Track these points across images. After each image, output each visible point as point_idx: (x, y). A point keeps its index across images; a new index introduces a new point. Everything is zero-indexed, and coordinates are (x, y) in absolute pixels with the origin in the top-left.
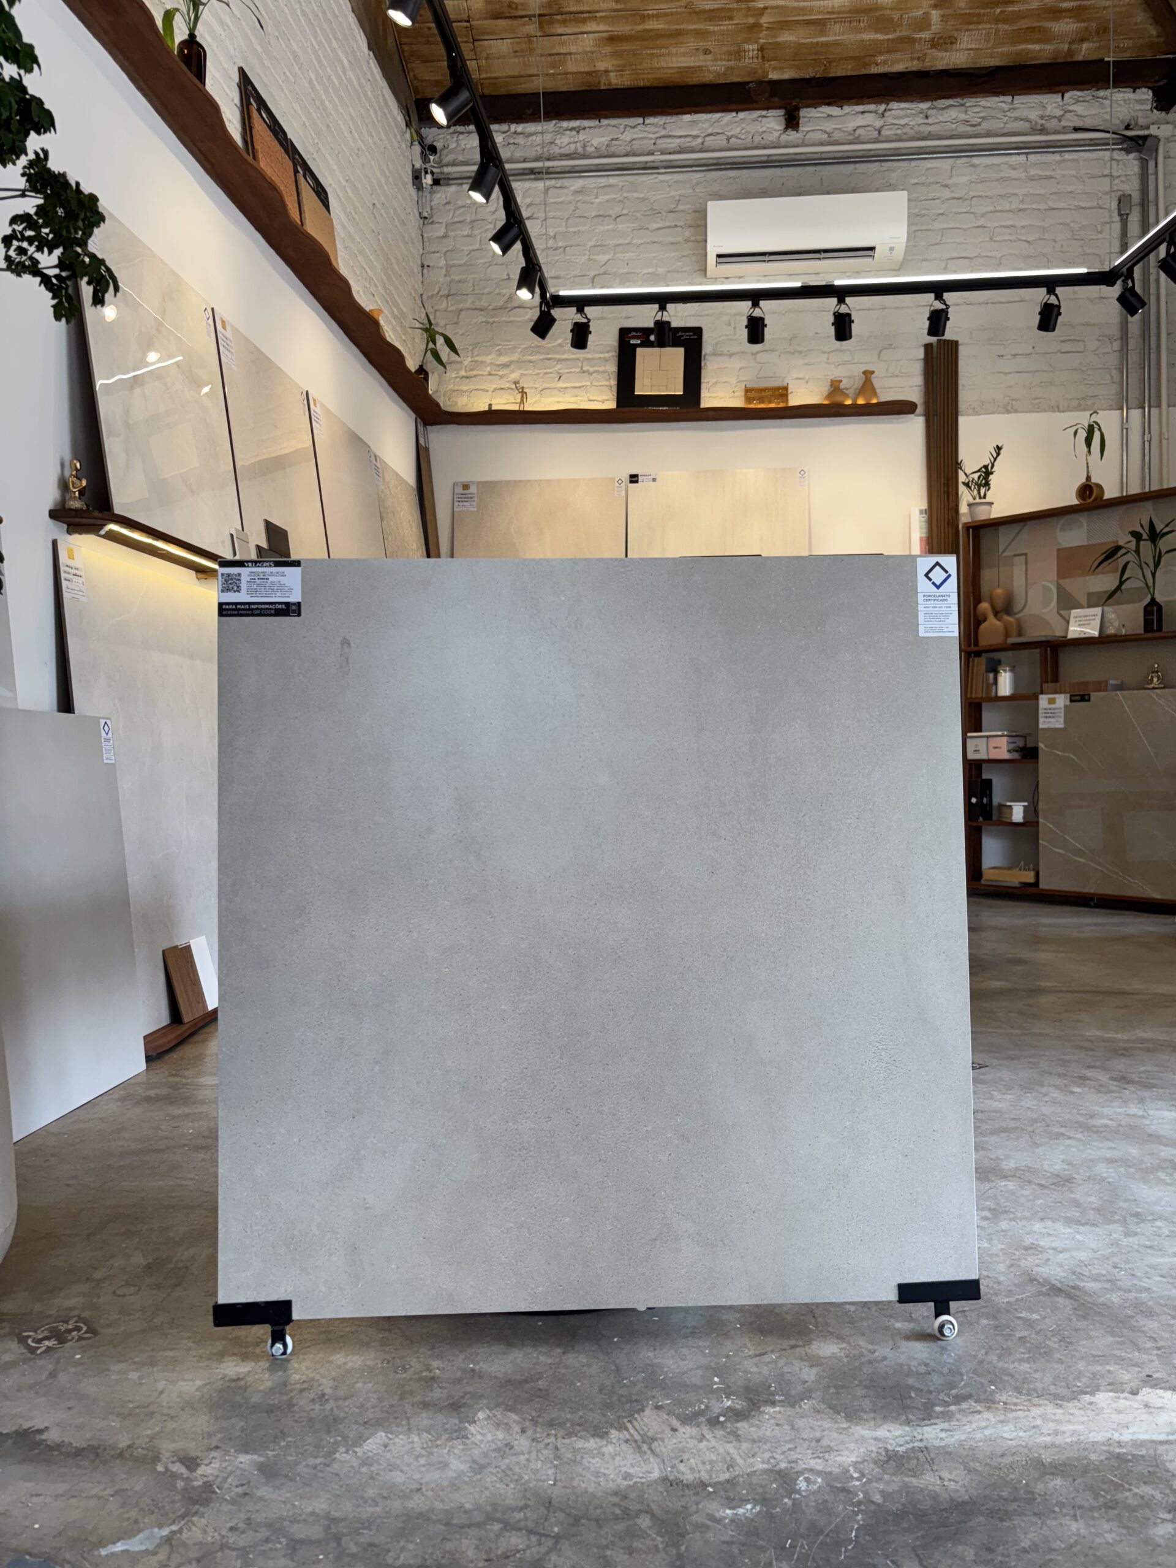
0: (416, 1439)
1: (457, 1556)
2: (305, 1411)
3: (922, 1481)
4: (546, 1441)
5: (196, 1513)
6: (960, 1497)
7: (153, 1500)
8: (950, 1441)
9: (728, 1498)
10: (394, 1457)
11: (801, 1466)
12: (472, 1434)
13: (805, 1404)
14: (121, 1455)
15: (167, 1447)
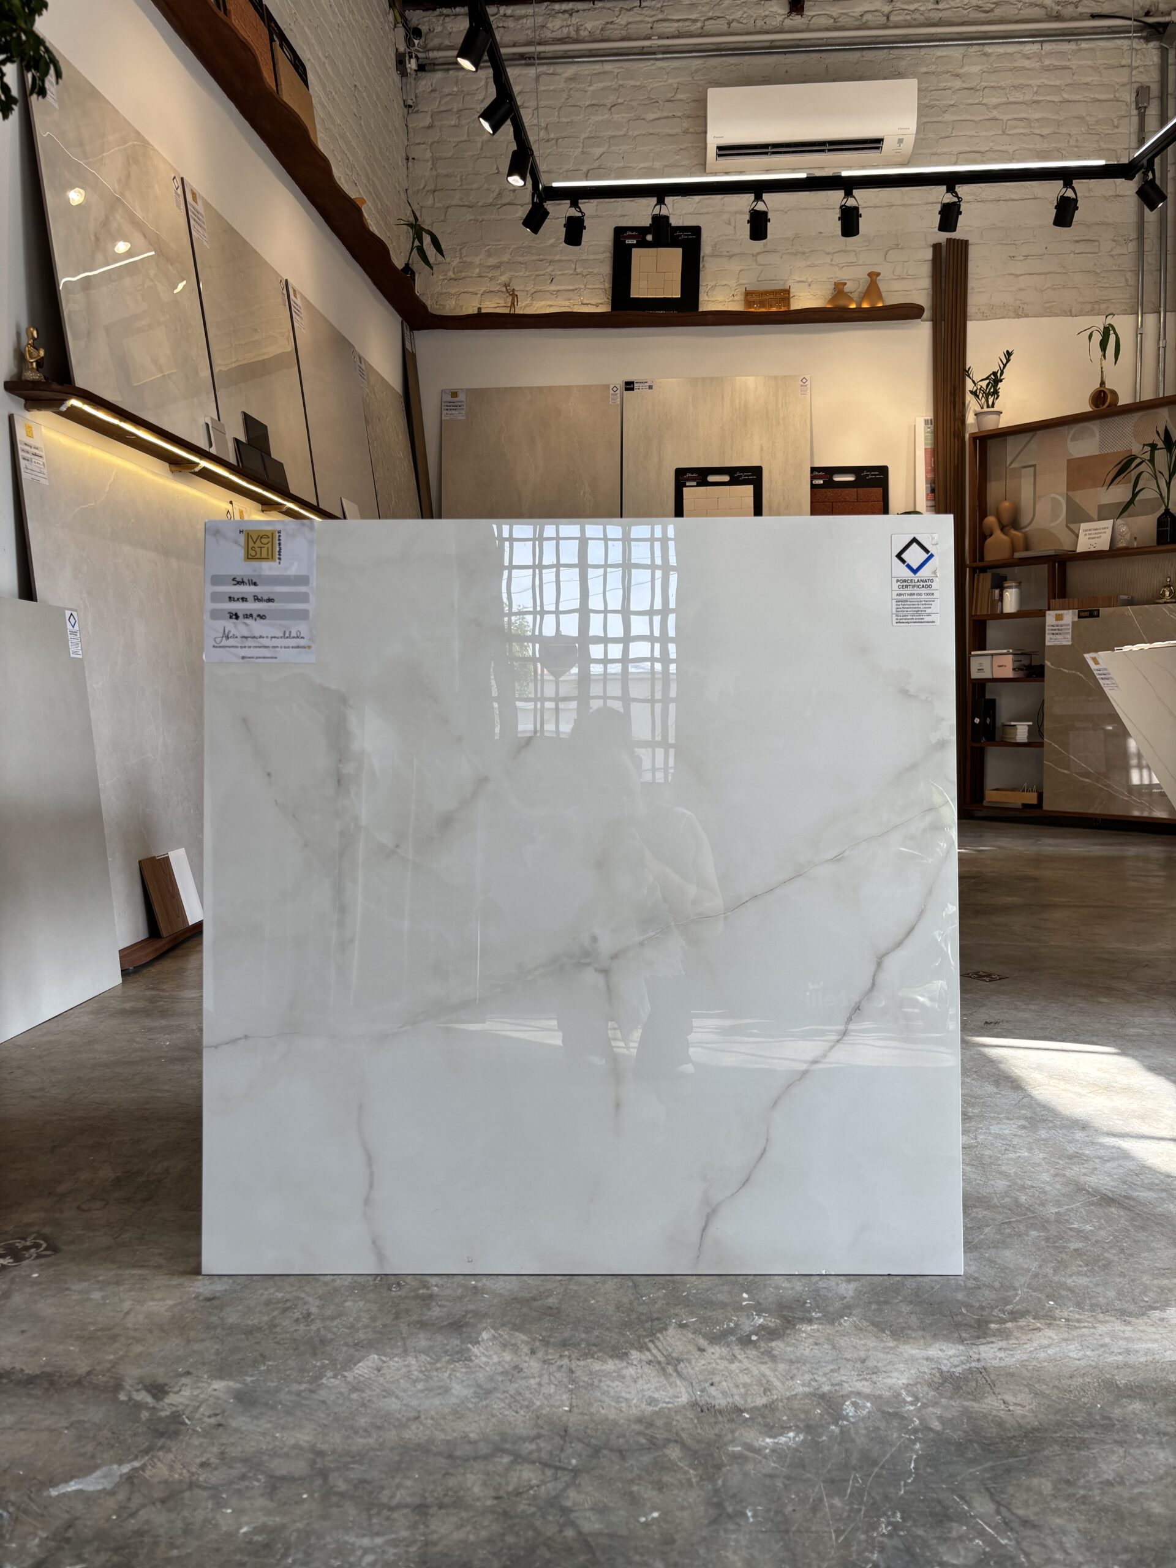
0: (414, 1362)
1: (462, 1493)
2: (287, 1333)
3: (984, 1406)
4: (559, 1363)
5: (162, 1448)
6: (1029, 1423)
7: (113, 1433)
8: (1010, 1361)
9: (766, 1425)
10: (387, 1383)
11: (847, 1388)
12: (476, 1356)
13: (845, 1321)
14: (78, 1383)
15: (131, 1373)
